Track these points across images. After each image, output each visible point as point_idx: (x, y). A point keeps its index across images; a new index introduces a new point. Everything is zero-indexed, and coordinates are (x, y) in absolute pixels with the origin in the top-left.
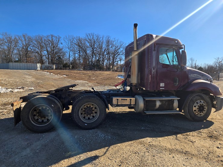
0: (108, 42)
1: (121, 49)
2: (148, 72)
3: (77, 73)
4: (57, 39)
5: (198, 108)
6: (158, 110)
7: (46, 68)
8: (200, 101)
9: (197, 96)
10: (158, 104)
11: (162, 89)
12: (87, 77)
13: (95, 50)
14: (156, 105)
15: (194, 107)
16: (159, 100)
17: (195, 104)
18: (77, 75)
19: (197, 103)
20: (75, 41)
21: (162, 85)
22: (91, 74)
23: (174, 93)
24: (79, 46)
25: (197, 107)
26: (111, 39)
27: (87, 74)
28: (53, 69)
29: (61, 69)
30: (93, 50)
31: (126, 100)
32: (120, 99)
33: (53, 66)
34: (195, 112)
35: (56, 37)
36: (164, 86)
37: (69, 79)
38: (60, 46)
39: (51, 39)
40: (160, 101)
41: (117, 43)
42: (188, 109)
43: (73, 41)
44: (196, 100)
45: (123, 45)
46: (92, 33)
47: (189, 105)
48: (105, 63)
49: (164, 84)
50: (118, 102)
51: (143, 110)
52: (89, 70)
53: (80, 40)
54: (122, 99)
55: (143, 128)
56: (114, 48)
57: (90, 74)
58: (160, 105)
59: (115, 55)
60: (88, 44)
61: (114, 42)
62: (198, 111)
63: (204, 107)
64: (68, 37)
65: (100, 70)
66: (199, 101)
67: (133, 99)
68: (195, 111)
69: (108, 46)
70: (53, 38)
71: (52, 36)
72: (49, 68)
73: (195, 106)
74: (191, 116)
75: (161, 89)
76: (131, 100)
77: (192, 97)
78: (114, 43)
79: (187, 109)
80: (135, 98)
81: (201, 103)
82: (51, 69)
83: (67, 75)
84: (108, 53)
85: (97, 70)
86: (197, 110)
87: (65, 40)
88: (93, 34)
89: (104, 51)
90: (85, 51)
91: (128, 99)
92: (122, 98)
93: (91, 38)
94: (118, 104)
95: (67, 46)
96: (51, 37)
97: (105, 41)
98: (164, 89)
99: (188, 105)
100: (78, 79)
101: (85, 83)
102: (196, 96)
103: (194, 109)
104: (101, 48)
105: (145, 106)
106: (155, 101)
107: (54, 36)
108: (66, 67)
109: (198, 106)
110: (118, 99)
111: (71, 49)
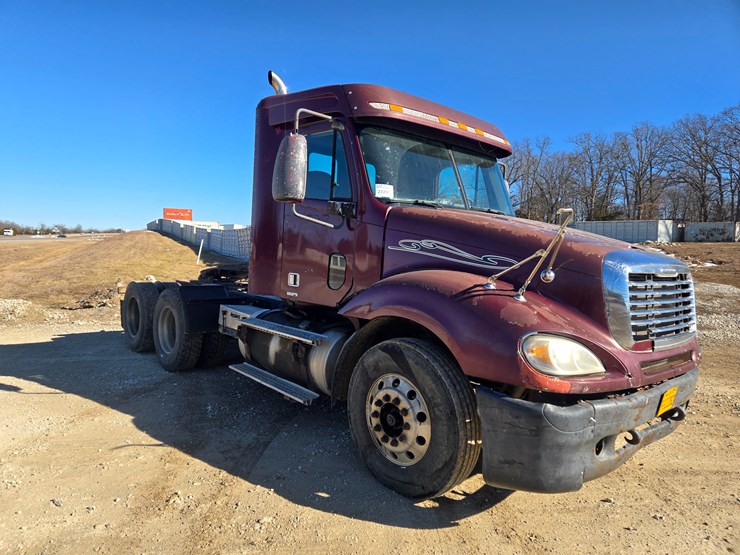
5: (375, 415)
8: (395, 383)
10: (274, 347)
11: (292, 294)
15: (369, 403)
17: (374, 390)
19: (381, 386)
21: (293, 279)
25: (374, 406)
28: (731, 239)
33: (732, 228)
36: (297, 284)
49: (299, 276)
50: (225, 319)
54: (232, 315)
58: (277, 354)
62: (377, 428)
63: (405, 419)
66: (389, 379)
72: (716, 235)
75: (288, 294)
92: (234, 311)
98: (297, 294)
102: (380, 348)
103: (369, 410)
109: (378, 402)
110: (223, 313)
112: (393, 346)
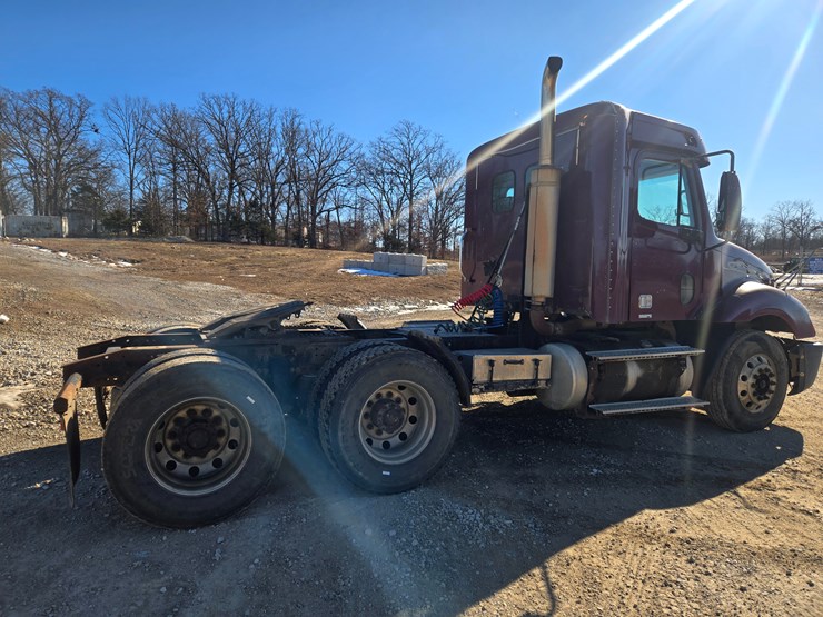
0: (292, 135)
1: (344, 165)
2: (607, 252)
3: (173, 254)
4: (76, 110)
5: (753, 385)
6: (634, 396)
7: (24, 231)
8: (759, 359)
9: (750, 339)
10: (633, 373)
11: (645, 316)
12: (223, 269)
13: (242, 165)
14: (625, 378)
15: (740, 381)
16: (636, 361)
17: (746, 371)
18: (178, 261)
19: (750, 366)
20: (154, 123)
21: (645, 301)
22: (234, 258)
23: (672, 331)
24: (174, 144)
25: (751, 380)
26: (305, 123)
27: (220, 257)
28: (59, 235)
29: (95, 235)
30: (233, 163)
31: (521, 362)
32: (499, 358)
33: (58, 223)
34: (743, 398)
35: (71, 102)
36: (649, 305)
37: (152, 279)
38: (89, 139)
39: (45, 109)
40: (641, 362)
41: (327, 140)
42: (725, 389)
43: (149, 123)
44: (749, 356)
45: (351, 149)
46: (230, 95)
47: (727, 373)
48: (279, 217)
49: (649, 297)
50: (491, 372)
51: (585, 401)
52: (219, 241)
53: (176, 119)
54: (506, 362)
55: (595, 471)
56: (315, 157)
57: (229, 259)
58: (639, 380)
59: (318, 186)
60: (210, 139)
61: (314, 135)
62: (754, 394)
63: (771, 379)
64: (122, 104)
65: (263, 244)
66: (754, 359)
67: (544, 358)
68: (744, 393)
69: (291, 150)
70: (56, 104)
71: (52, 96)
72: (42, 229)
73: (744, 378)
74: (730, 413)
75: (641, 316)
76: (536, 362)
77: (734, 345)
78: (318, 140)
79: (720, 387)
80: (549, 356)
81: (763, 367)
82: (51, 236)
83: (133, 262)
84: (293, 178)
85: (249, 243)
86: (751, 391)
87: (112, 114)
88: (232, 100)
89: (277, 168)
90: (199, 166)
91: (528, 358)
92: (508, 357)
93: (226, 115)
94: (494, 379)
95: (121, 143)
96: (45, 98)
97: (279, 130)
98: (650, 316)
99: (722, 375)
100: (185, 278)
101: (228, 293)
102: (746, 340)
103: (742, 386)
104: (263, 155)
105: (591, 385)
106: (622, 365)
107: (60, 97)
108: (119, 227)
109: (755, 376)
110: (491, 363)
111: (138, 153)
112: (755, 336)
